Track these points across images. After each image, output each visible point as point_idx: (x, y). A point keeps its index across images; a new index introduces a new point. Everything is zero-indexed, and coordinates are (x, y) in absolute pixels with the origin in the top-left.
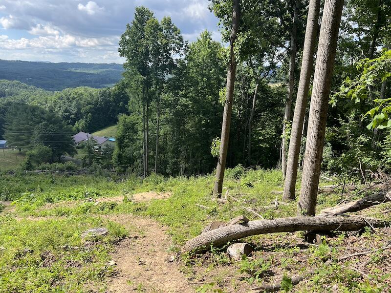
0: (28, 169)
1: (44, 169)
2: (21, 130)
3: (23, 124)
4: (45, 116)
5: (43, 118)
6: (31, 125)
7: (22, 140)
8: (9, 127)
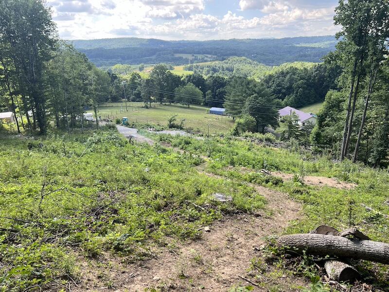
0: (235, 135)
1: (246, 137)
2: (236, 100)
3: (238, 96)
4: (256, 89)
5: (254, 91)
6: (244, 97)
7: (236, 109)
8: (229, 98)
